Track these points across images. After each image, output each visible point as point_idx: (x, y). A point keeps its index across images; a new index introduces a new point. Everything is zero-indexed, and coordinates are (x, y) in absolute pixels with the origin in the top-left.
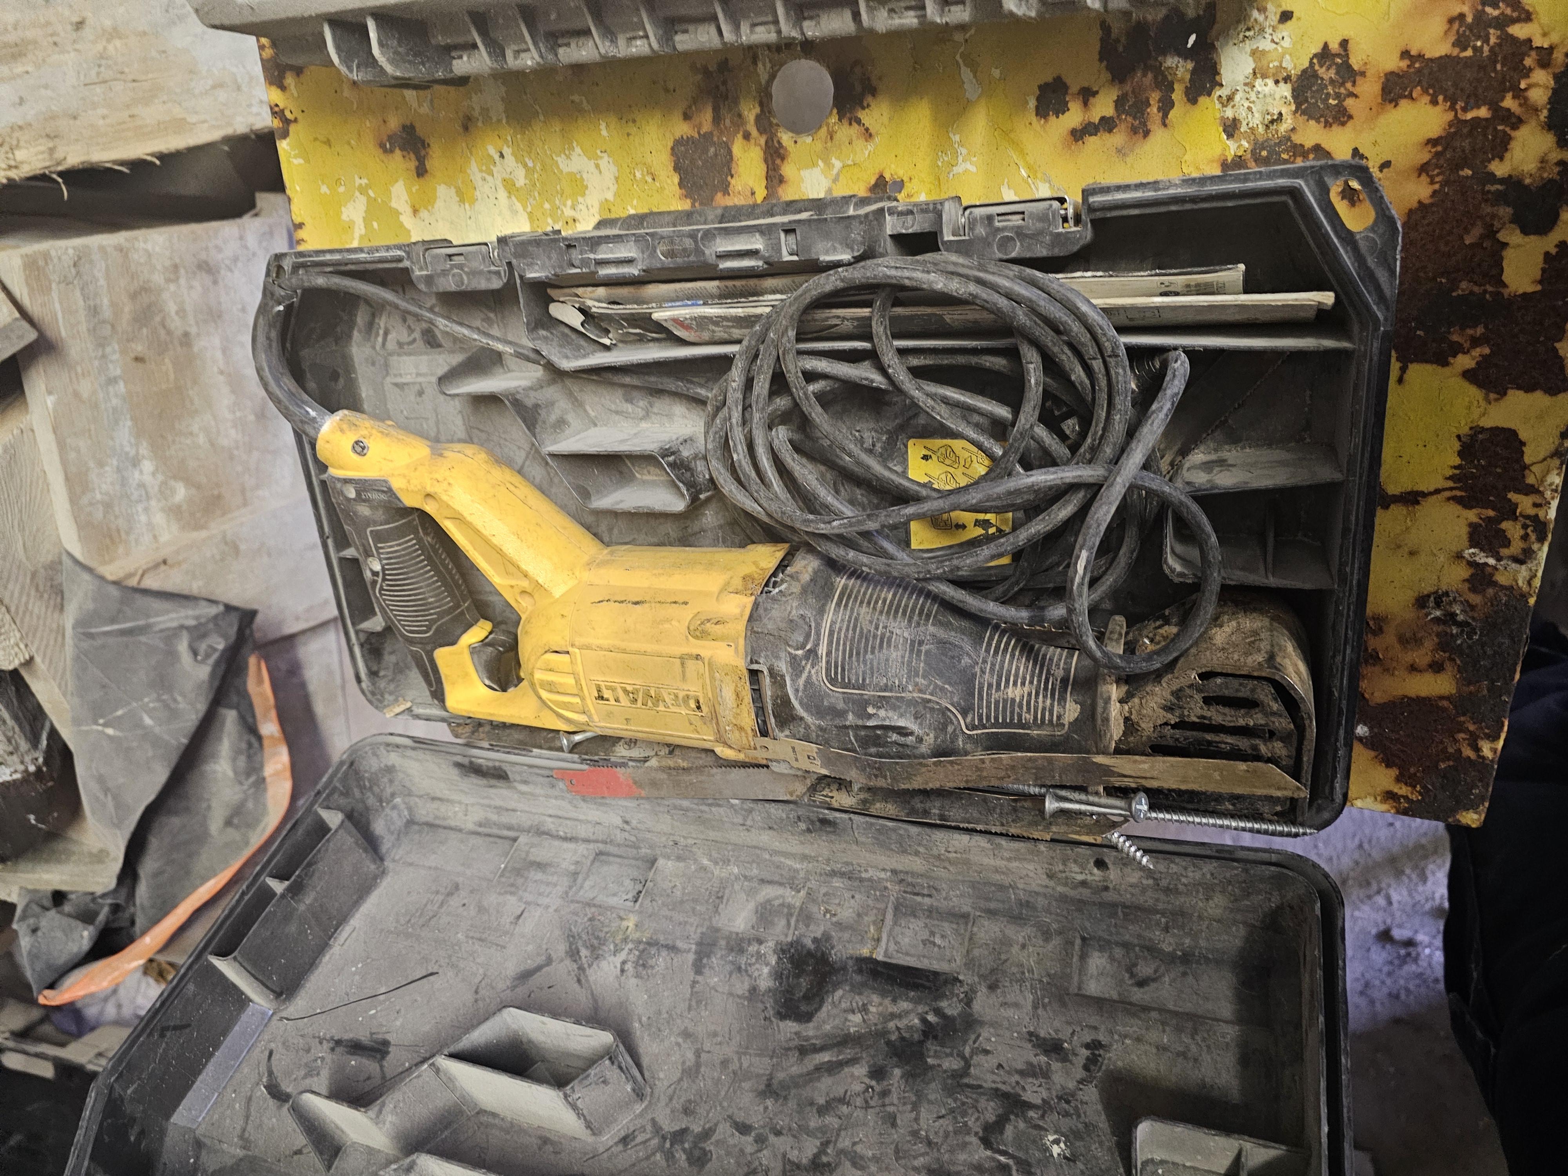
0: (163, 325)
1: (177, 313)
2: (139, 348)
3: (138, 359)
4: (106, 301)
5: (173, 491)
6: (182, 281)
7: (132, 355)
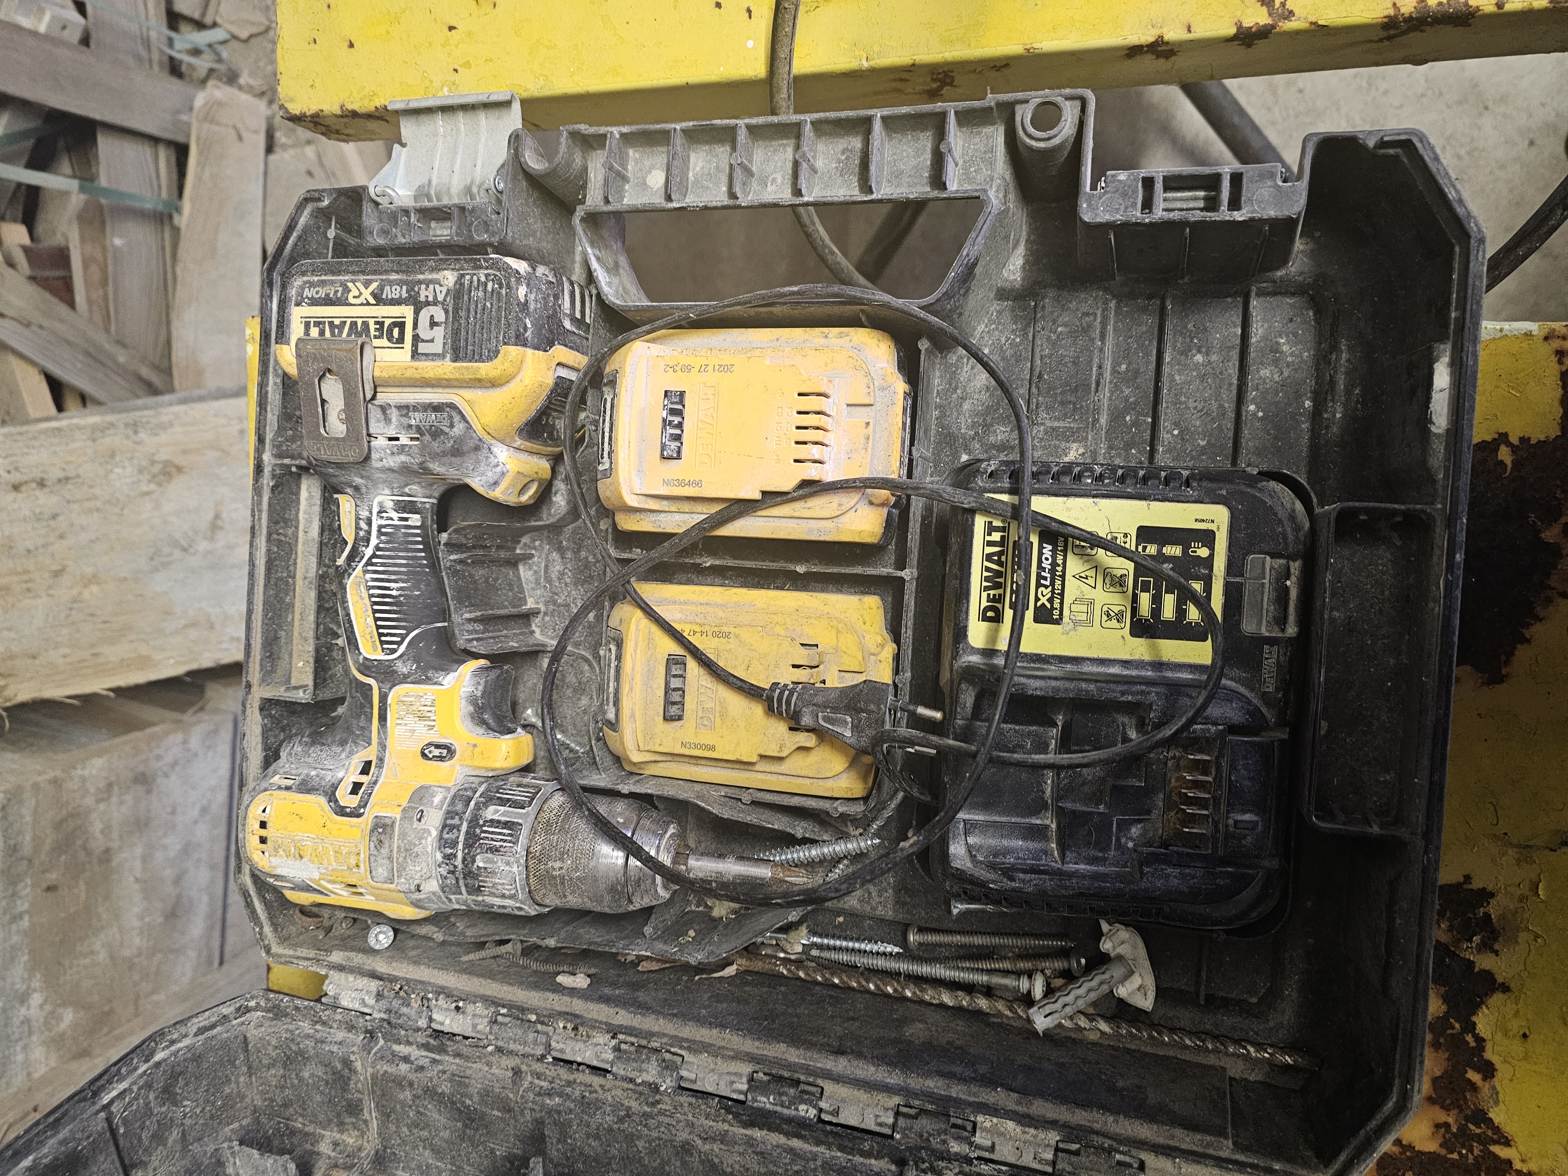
0: (85, 848)
1: (102, 832)
2: (52, 877)
3: (50, 889)
4: (28, 838)
5: (59, 1019)
6: (114, 799)
7: (44, 886)
